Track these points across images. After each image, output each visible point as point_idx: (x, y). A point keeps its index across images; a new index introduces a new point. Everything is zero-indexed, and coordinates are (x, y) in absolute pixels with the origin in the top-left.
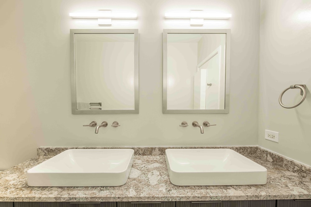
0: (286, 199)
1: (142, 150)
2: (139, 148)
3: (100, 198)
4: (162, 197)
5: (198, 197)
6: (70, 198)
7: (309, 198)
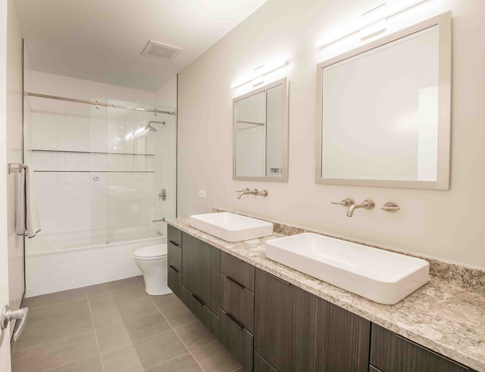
0: (380, 324)
1: (288, 229)
2: (285, 226)
3: (211, 242)
4: (243, 257)
5: (270, 269)
6: (200, 237)
7: (430, 348)
